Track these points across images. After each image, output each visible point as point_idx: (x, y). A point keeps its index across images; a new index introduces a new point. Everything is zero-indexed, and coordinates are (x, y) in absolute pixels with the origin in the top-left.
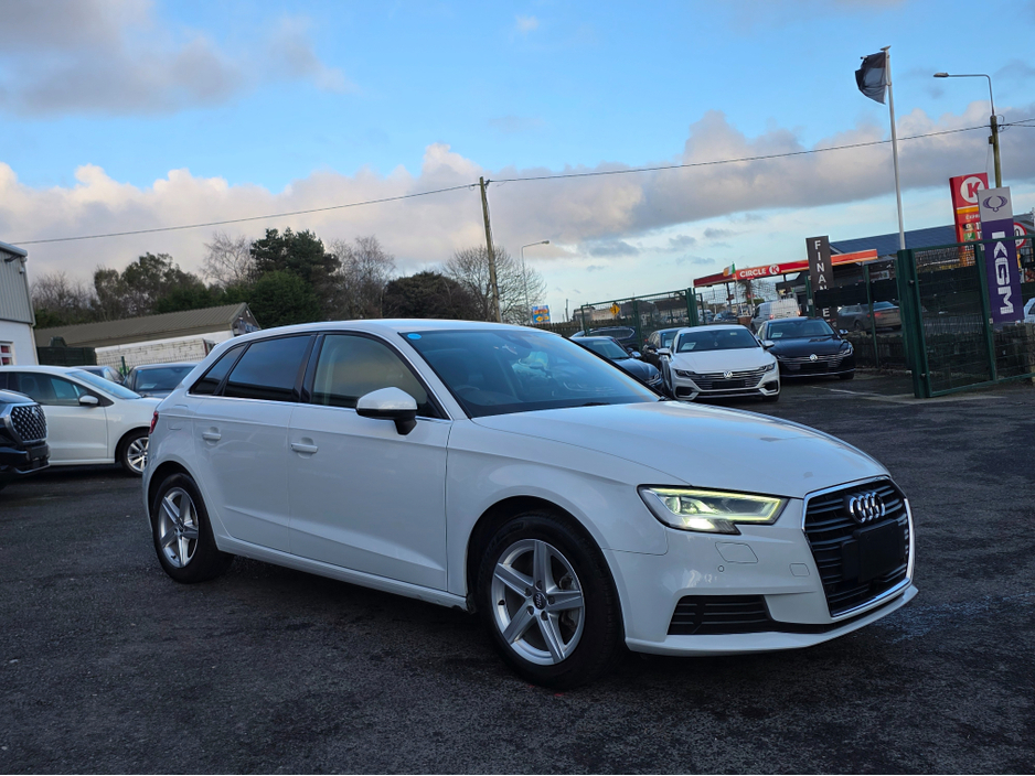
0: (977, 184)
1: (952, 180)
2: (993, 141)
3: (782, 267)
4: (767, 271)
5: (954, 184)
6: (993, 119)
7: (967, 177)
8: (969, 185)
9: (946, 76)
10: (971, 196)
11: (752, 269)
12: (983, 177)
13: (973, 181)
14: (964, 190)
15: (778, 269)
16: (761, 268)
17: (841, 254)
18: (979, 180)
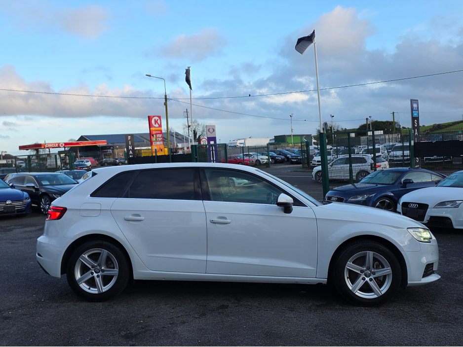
0: (158, 120)
1: (149, 117)
2: (166, 104)
3: (66, 144)
4: (59, 145)
5: (150, 119)
6: (166, 96)
7: (154, 117)
8: (155, 120)
9: (150, 76)
10: (155, 124)
11: (51, 144)
12: (159, 117)
13: (156, 118)
14: (153, 122)
15: (64, 145)
16: (55, 144)
17: (90, 141)
18: (158, 118)
